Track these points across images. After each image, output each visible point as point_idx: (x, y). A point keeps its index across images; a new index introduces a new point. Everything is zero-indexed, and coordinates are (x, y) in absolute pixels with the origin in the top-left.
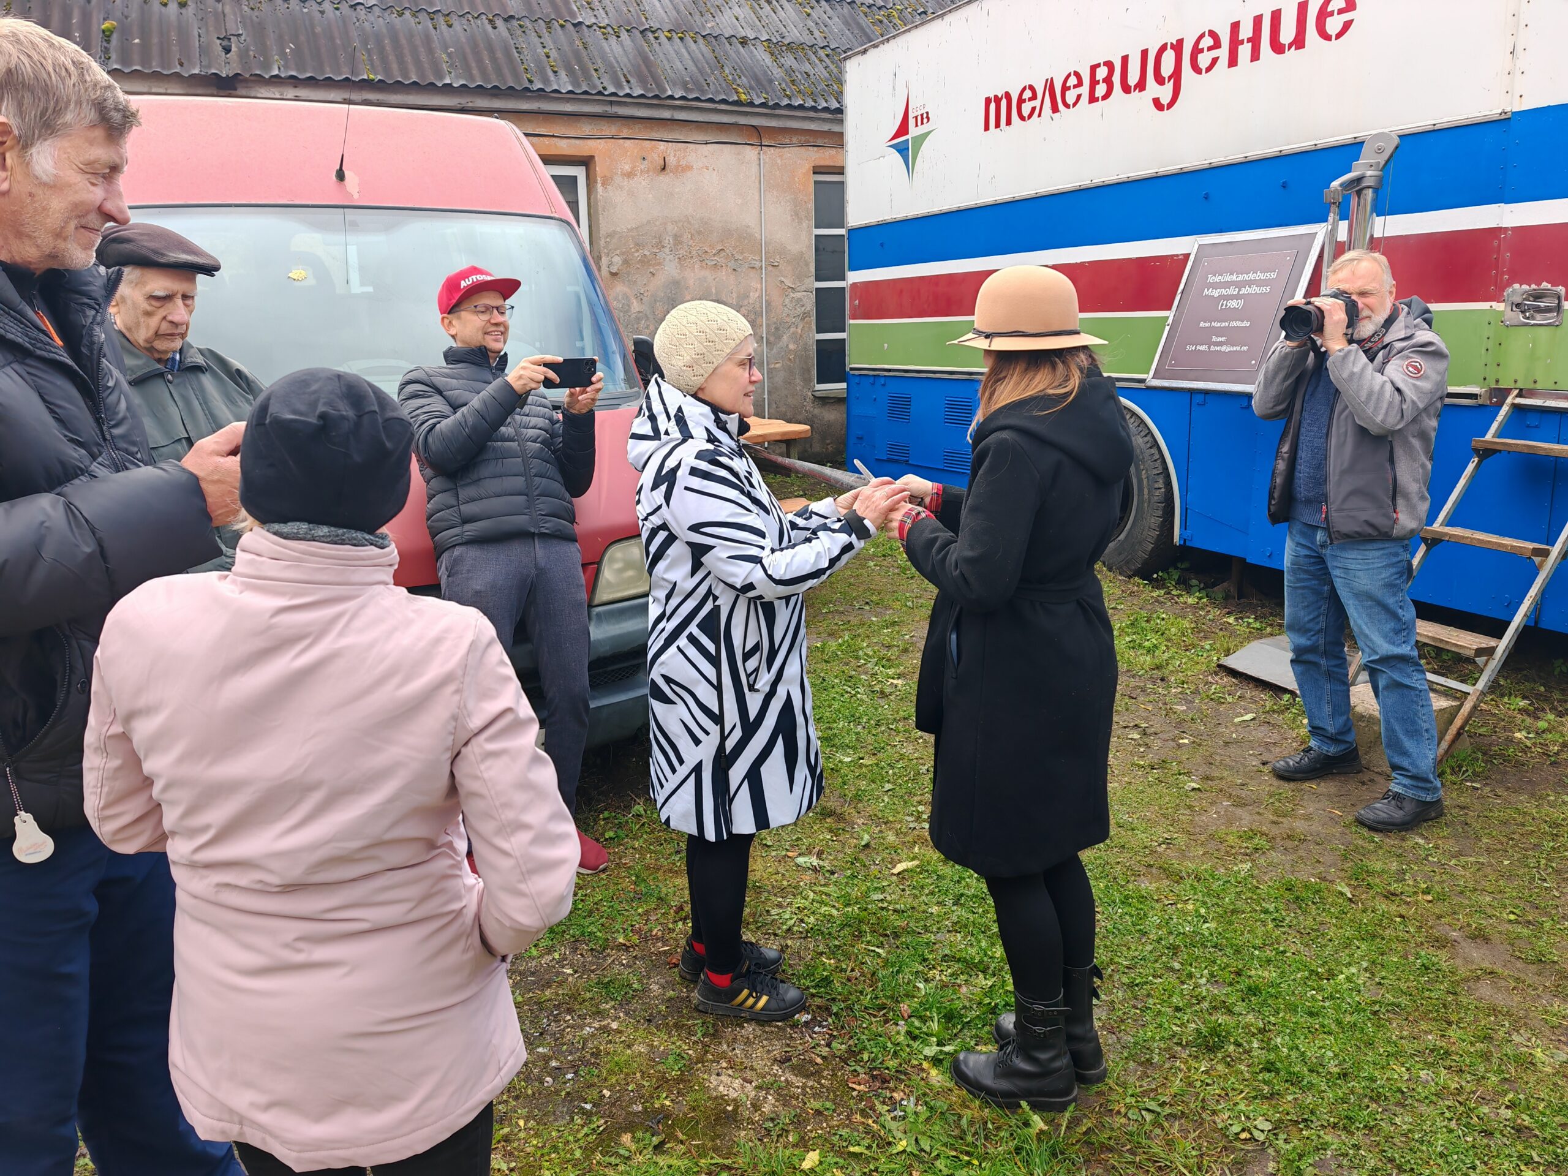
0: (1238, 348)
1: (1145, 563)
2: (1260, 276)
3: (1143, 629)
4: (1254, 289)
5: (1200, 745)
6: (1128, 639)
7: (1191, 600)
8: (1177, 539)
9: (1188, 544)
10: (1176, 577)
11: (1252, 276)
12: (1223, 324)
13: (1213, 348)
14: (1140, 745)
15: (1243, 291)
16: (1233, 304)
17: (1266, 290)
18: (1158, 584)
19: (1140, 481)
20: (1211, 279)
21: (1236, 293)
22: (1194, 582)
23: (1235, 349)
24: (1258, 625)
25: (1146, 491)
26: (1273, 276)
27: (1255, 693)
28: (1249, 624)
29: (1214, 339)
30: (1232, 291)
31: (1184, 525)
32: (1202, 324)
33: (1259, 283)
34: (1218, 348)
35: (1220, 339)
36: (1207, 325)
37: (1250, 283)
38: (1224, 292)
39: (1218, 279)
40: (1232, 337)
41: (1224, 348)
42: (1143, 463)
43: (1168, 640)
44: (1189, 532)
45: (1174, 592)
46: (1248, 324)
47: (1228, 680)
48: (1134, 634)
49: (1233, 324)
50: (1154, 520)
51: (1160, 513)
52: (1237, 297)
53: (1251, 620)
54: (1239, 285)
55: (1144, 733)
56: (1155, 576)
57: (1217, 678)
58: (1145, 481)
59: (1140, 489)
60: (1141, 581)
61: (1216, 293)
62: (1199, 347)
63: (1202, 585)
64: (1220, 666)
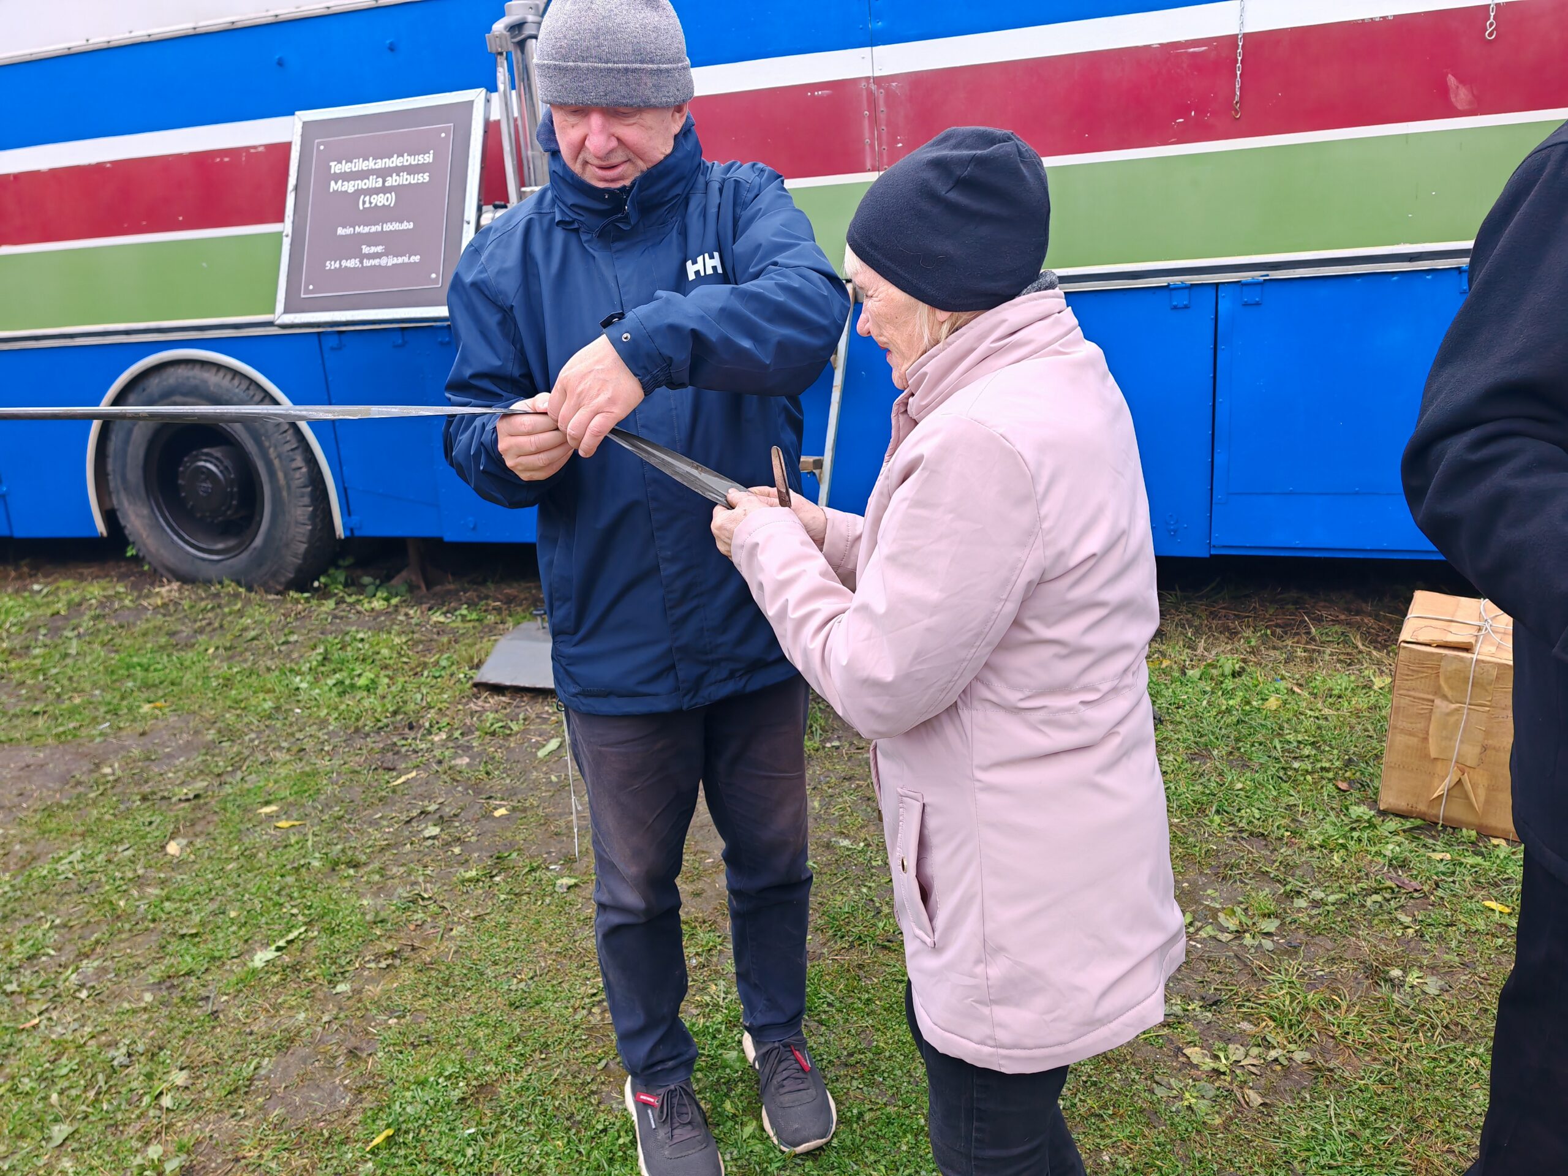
0: (405, 259)
1: (299, 570)
2: (408, 160)
3: (342, 662)
4: (405, 179)
5: (525, 810)
6: (331, 682)
7: (378, 604)
8: (340, 531)
9: (357, 533)
10: (342, 579)
11: (395, 161)
12: (373, 229)
13: (367, 263)
14: (448, 844)
15: (391, 181)
16: (380, 200)
17: (425, 178)
18: (324, 593)
19: (269, 464)
20: (336, 168)
21: (380, 184)
22: (366, 580)
23: (400, 260)
24: (474, 616)
25: (280, 475)
26: (428, 158)
27: (538, 708)
28: (463, 616)
29: (366, 250)
30: (374, 182)
31: (346, 510)
32: (341, 231)
33: (411, 170)
34: (376, 262)
35: (373, 249)
36: (349, 231)
37: (398, 170)
38: (362, 184)
39: (345, 167)
40: (393, 243)
41: (385, 261)
42: (268, 437)
43: (386, 667)
44: (355, 519)
45: (349, 600)
46: (411, 226)
47: (495, 700)
48: (335, 672)
49: (389, 227)
50: (300, 511)
51: (306, 500)
52: (384, 190)
53: (464, 612)
54: (384, 173)
55: (441, 821)
56: (316, 584)
57: (480, 703)
58: (276, 462)
59: (272, 473)
60: (296, 595)
61: (350, 187)
62: (344, 263)
63: (378, 582)
64: (476, 685)
